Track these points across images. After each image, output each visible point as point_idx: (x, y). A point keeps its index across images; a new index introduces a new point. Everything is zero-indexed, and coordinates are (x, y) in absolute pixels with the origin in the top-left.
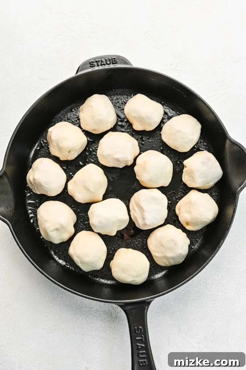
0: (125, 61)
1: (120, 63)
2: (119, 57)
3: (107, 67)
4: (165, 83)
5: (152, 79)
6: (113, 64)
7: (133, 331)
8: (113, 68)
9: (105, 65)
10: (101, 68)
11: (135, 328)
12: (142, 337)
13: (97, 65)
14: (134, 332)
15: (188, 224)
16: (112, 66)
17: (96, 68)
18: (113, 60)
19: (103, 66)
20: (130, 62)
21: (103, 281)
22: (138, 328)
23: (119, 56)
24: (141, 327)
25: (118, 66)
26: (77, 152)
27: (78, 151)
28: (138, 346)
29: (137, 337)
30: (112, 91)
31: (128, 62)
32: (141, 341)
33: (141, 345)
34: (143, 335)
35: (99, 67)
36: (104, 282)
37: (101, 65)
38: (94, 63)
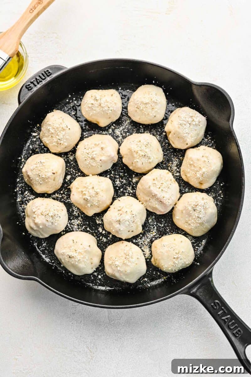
0: (58, 68)
1: (55, 72)
2: (51, 68)
3: (44, 82)
4: (106, 68)
5: (93, 71)
6: (48, 76)
7: (211, 309)
8: (51, 80)
9: (41, 81)
10: (39, 86)
11: (212, 305)
12: (223, 309)
13: (34, 86)
14: (213, 309)
15: (201, 184)
16: (48, 79)
17: (35, 89)
18: (47, 73)
19: (40, 83)
20: (63, 67)
21: (154, 283)
22: (214, 303)
23: (50, 66)
24: (217, 301)
25: (54, 76)
26: (61, 177)
27: (61, 175)
28: (224, 320)
29: (218, 312)
30: (60, 104)
31: (62, 67)
32: (224, 314)
33: (226, 317)
34: (223, 308)
35: (37, 86)
36: (156, 283)
37: (38, 83)
38: (30, 86)
